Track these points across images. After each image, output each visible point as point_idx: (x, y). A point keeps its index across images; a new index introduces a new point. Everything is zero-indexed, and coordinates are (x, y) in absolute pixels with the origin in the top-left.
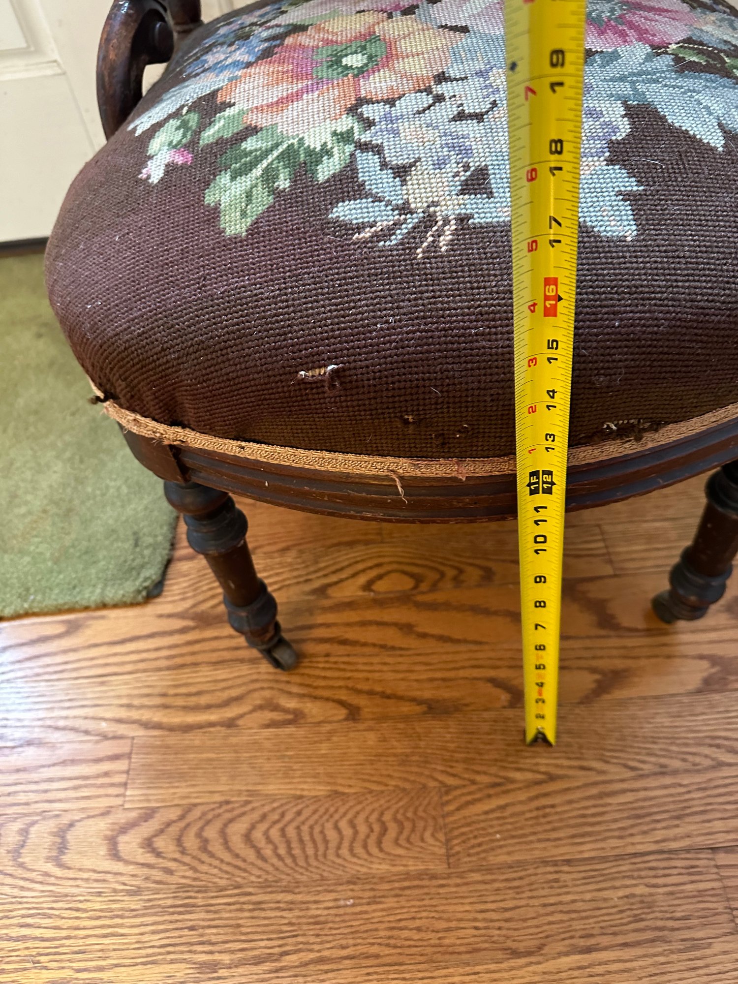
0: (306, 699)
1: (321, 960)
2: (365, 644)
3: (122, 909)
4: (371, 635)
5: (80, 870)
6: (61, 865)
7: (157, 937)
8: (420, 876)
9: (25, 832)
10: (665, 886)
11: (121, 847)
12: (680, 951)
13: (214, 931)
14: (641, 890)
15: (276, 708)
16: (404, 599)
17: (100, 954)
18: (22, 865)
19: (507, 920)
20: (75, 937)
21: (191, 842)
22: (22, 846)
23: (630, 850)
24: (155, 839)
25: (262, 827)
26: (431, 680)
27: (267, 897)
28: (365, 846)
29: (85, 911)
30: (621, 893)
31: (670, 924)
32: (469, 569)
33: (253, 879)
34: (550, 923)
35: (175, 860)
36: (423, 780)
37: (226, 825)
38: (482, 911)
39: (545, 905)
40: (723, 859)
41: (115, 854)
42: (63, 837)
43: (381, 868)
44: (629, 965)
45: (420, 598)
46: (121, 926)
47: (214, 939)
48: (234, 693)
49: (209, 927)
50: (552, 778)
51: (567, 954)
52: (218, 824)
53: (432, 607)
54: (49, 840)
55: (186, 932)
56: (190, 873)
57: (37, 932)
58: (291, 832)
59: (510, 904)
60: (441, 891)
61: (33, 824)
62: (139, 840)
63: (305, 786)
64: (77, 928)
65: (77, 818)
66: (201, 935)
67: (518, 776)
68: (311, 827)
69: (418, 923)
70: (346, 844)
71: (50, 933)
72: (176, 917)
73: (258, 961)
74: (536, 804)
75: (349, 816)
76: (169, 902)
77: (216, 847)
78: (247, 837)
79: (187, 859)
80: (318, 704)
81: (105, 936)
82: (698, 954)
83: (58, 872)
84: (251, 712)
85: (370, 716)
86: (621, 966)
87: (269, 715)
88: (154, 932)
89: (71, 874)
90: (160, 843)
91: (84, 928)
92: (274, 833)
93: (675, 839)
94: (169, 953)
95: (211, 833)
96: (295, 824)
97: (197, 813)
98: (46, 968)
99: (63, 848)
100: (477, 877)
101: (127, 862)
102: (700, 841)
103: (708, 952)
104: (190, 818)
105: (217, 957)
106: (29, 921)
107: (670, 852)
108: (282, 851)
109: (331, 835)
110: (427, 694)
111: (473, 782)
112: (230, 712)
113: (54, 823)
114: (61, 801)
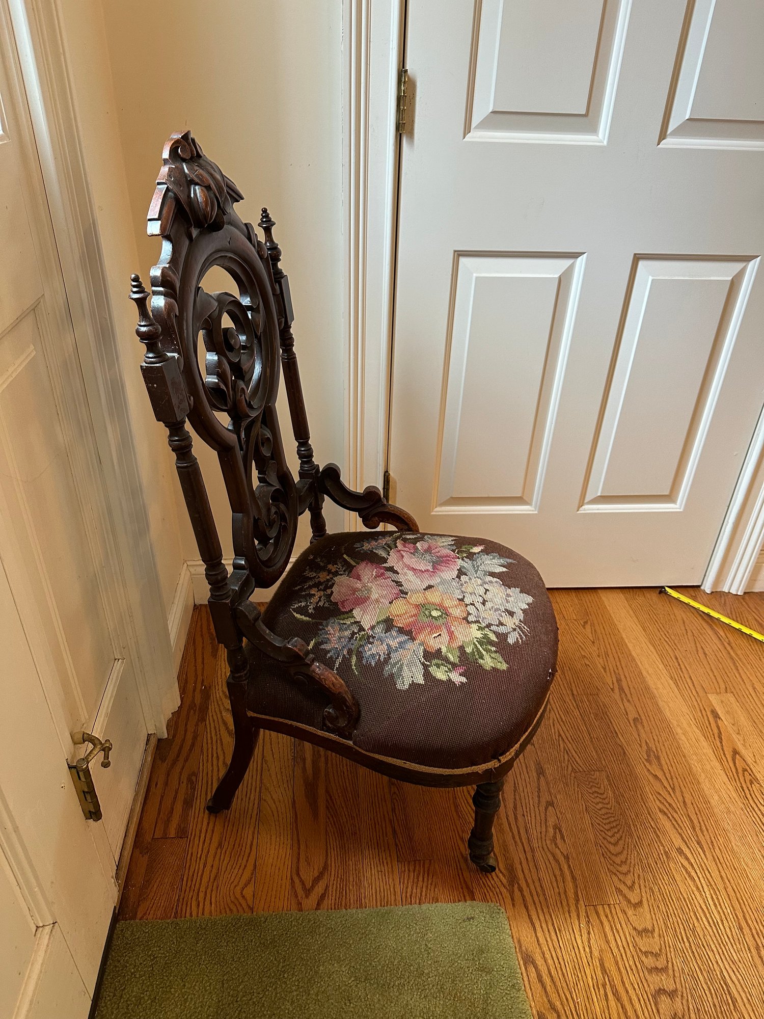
0: (548, 824)
1: (649, 814)
2: (515, 799)
3: (660, 895)
5: (652, 919)
6: (654, 930)
7: (665, 878)
8: (609, 780)
9: (646, 953)
10: (589, 709)
11: (636, 901)
12: (608, 709)
13: (654, 854)
14: (592, 716)
15: (555, 837)
17: (680, 901)
18: (660, 950)
19: (615, 755)
20: (678, 914)
21: (624, 869)
22: (653, 953)
24: (628, 886)
25: (609, 839)
26: (528, 772)
27: (635, 835)
28: (604, 799)
29: (667, 912)
30: (595, 722)
31: (601, 710)
33: (630, 841)
34: (611, 742)
35: (634, 874)
36: (572, 778)
37: (613, 854)
38: (614, 762)
39: (606, 743)
42: (642, 932)
43: (610, 793)
44: (617, 723)
46: (666, 893)
47: (657, 854)
48: (551, 858)
49: (653, 856)
50: (560, 735)
51: (619, 739)
52: (613, 858)
54: (645, 939)
55: (658, 865)
56: (637, 867)
57: (683, 932)
58: (607, 827)
59: (609, 753)
60: (612, 774)
61: (640, 950)
62: (631, 893)
63: (588, 822)
64: (675, 914)
66: (657, 859)
67: (562, 745)
68: (603, 819)
69: (625, 782)
70: (606, 806)
71: (681, 927)
72: (655, 871)
73: (658, 836)
74: (571, 741)
75: (594, 805)
76: (650, 874)
78: (615, 844)
79: (632, 869)
80: (548, 819)
81: (673, 901)
82: (607, 706)
83: (657, 930)
84: (559, 848)
85: (550, 797)
86: (618, 725)
87: (559, 841)
89: (655, 923)
90: (629, 883)
91: (674, 911)
92: (610, 834)
94: (668, 871)
95: (618, 860)
96: (604, 826)
97: (611, 868)
98: (694, 925)
99: (646, 930)
100: (603, 762)
101: (642, 897)
103: (606, 703)
104: (614, 871)
105: (662, 852)
106: (680, 939)
109: (603, 811)
110: (535, 774)
111: (569, 761)
112: (562, 859)
113: (637, 939)
114: (626, 938)
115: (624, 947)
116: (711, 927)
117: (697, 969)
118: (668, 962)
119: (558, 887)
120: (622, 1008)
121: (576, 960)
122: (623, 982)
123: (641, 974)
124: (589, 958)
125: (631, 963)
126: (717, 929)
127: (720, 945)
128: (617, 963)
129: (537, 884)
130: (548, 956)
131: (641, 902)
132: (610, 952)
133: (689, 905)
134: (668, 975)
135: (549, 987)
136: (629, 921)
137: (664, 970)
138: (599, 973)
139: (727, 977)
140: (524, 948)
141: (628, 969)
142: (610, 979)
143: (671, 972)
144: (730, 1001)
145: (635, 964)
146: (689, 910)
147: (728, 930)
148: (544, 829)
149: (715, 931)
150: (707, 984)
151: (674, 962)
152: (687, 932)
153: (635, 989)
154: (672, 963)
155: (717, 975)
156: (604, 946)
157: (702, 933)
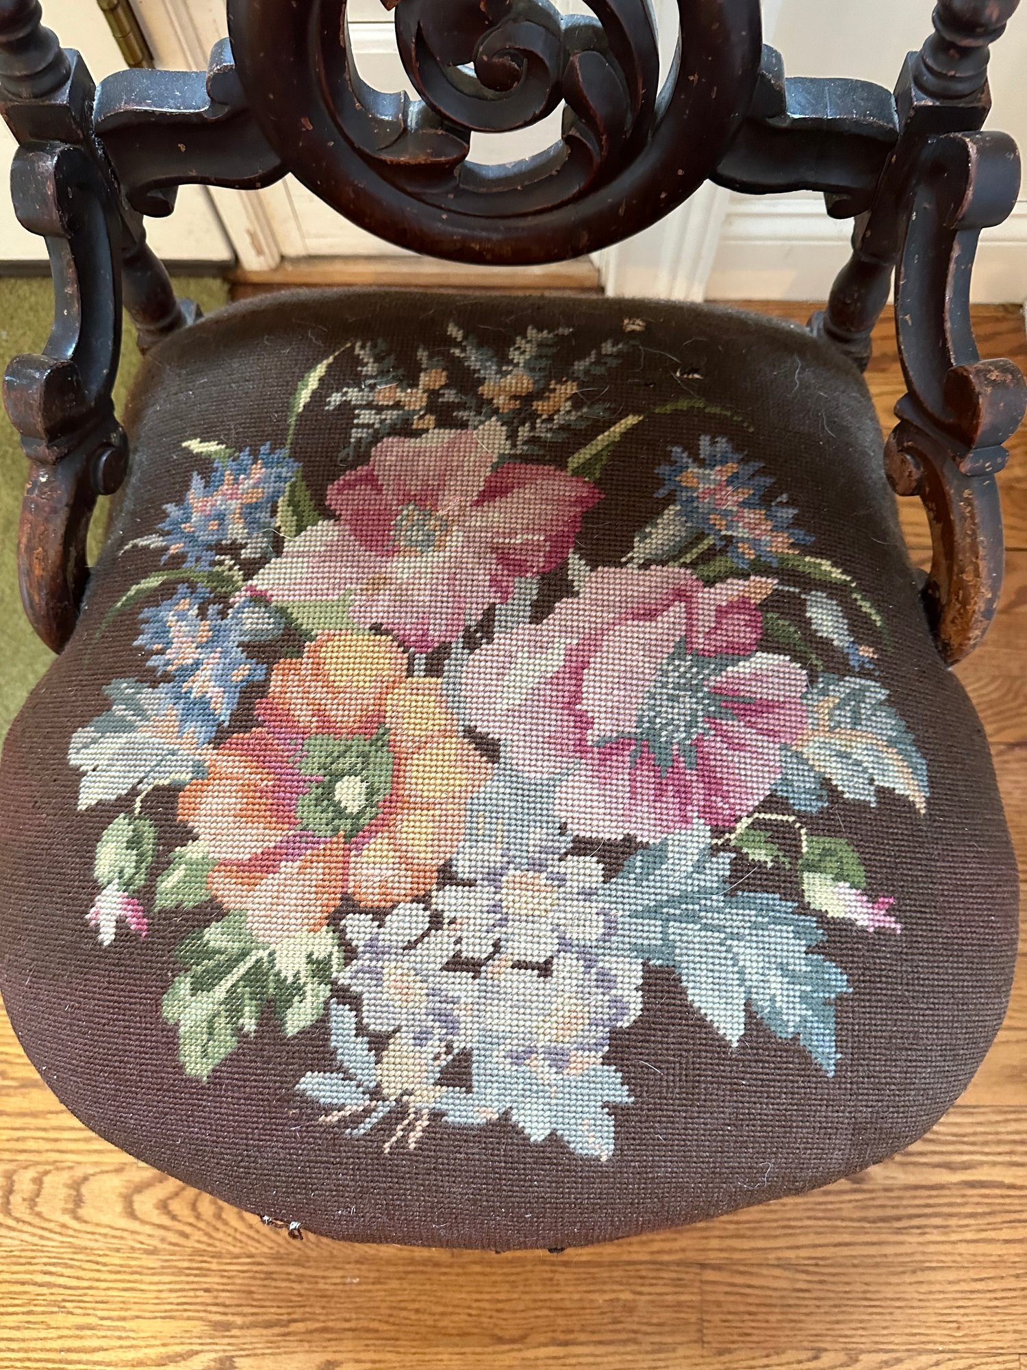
1: (325, 1330)
3: (140, 1266)
5: (97, 1225)
6: (77, 1218)
9: (38, 1181)
10: (650, 1294)
11: (136, 1206)
12: (647, 1352)
13: (228, 1294)
14: (626, 1296)
17: (122, 1305)
18: (39, 1215)
19: (498, 1311)
20: (97, 1288)
22: (38, 1195)
23: (625, 1257)
24: (170, 1202)
27: (279, 1269)
29: (105, 1265)
30: (607, 1297)
31: (644, 1328)
34: (537, 1317)
35: (191, 1224)
38: (477, 1300)
39: (535, 1301)
40: (710, 1275)
41: (131, 1213)
42: (78, 1191)
44: (599, 1360)
46: (141, 1282)
47: (227, 1302)
49: (223, 1291)
51: (546, 1345)
54: (63, 1192)
55: (201, 1293)
56: (205, 1239)
57: (61, 1281)
59: (502, 1296)
60: (443, 1278)
61: (46, 1173)
62: (155, 1201)
64: (98, 1280)
65: (91, 1171)
66: (216, 1297)
69: (416, 1306)
71: (74, 1283)
72: (191, 1279)
73: (269, 1325)
76: (186, 1264)
79: (201, 1225)
82: (662, 1356)
83: (76, 1224)
86: (591, 1360)
88: (171, 1291)
89: (89, 1228)
90: (175, 1206)
91: (105, 1281)
93: (670, 1252)
94: (186, 1310)
98: (72, 1313)
99: (78, 1201)
101: (143, 1222)
102: (691, 1255)
103: (671, 1355)
105: (230, 1318)
106: (52, 1269)
107: (661, 1263)
113: (68, 1174)
115: (56, 1140)
118: (18, 1220)
123: (8, 1156)
125: (30, 1144)
127: (26, 1351)
128: (34, 1115)
131: (134, 1215)
133: (111, 1323)
142: (12, 1091)
146: (102, 1318)
151: (14, 1234)
152: (60, 1291)
154: (13, 1229)
157: (53, 1324)
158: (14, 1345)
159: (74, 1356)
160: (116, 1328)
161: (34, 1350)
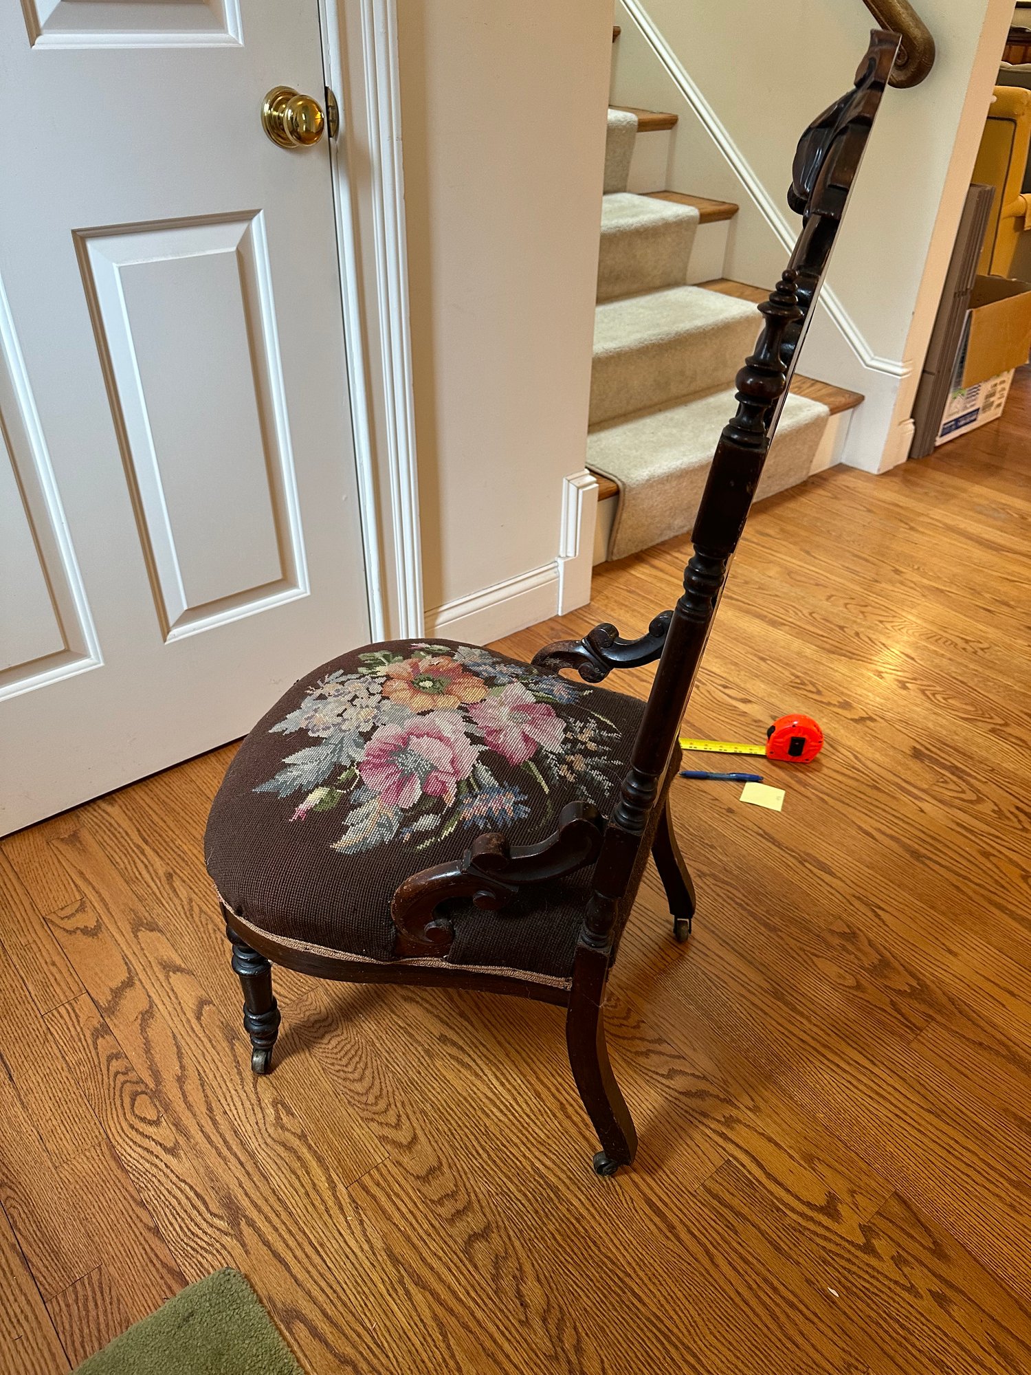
0: (263, 1105)
2: (206, 1096)
3: (436, 1113)
4: (196, 1097)
5: (435, 1151)
6: (441, 1164)
9: (440, 1202)
11: (409, 1139)
13: (412, 1063)
15: (278, 1118)
16: (156, 1095)
17: (459, 1104)
18: (456, 1186)
20: (464, 1124)
21: (382, 1105)
22: (448, 1195)
24: (393, 1124)
25: (350, 1076)
26: (214, 1047)
27: (382, 1051)
28: (329, 1025)
29: (450, 1130)
32: (113, 1070)
33: (378, 1062)
35: (395, 1106)
37: (362, 1095)
42: (427, 1176)
43: (335, 1013)
45: (152, 1085)
46: (441, 1104)
47: (416, 1061)
48: (281, 1150)
52: (364, 1099)
53: (156, 1075)
54: (434, 1183)
56: (397, 1093)
57: (476, 1144)
58: (344, 1062)
61: (432, 1201)
63: (316, 1071)
64: (459, 1126)
65: (412, 1178)
68: (336, 1054)
71: (472, 1137)
76: (416, 1092)
77: (376, 1090)
78: (361, 1080)
79: (391, 1100)
80: (262, 1096)
81: (453, 1111)
83: (444, 1160)
84: (288, 1130)
87: (285, 1119)
88: (434, 1089)
89: (440, 1153)
90: (393, 1121)
92: (350, 1069)
95: (371, 1099)
96: (340, 1062)
97: (365, 1114)
98: (486, 1126)
99: (432, 1171)
101: (414, 1129)
104: (370, 1115)
105: (422, 1053)
106: (475, 1154)
108: (357, 1059)
112: (296, 1143)
113: (424, 1189)
114: (410, 1198)
115: (411, 1212)
116: (505, 1115)
117: (505, 1180)
118: (469, 1194)
119: (303, 1186)
120: (432, 1295)
121: (355, 1273)
122: (423, 1260)
123: (443, 1233)
124: (372, 1257)
125: (426, 1226)
126: (513, 1114)
127: (521, 1131)
128: (408, 1239)
129: (272, 1200)
130: (316, 1292)
131: (415, 1138)
132: (395, 1230)
133: (473, 1104)
134: (473, 1212)
135: (330, 1335)
136: (407, 1172)
137: (468, 1207)
138: (390, 1268)
139: (541, 1167)
140: (279, 1305)
141: (425, 1237)
142: (406, 1266)
143: (476, 1206)
144: (552, 1195)
145: (432, 1225)
146: (474, 1108)
147: (524, 1106)
148: (260, 1116)
149: (511, 1117)
150: (520, 1191)
151: (477, 1189)
152: (481, 1140)
153: (440, 1259)
154: (475, 1191)
155: (529, 1172)
156: (385, 1226)
157: (497, 1129)
158: (525, 1140)
159: (502, 1107)
160: (473, 1099)
161: (517, 1128)
